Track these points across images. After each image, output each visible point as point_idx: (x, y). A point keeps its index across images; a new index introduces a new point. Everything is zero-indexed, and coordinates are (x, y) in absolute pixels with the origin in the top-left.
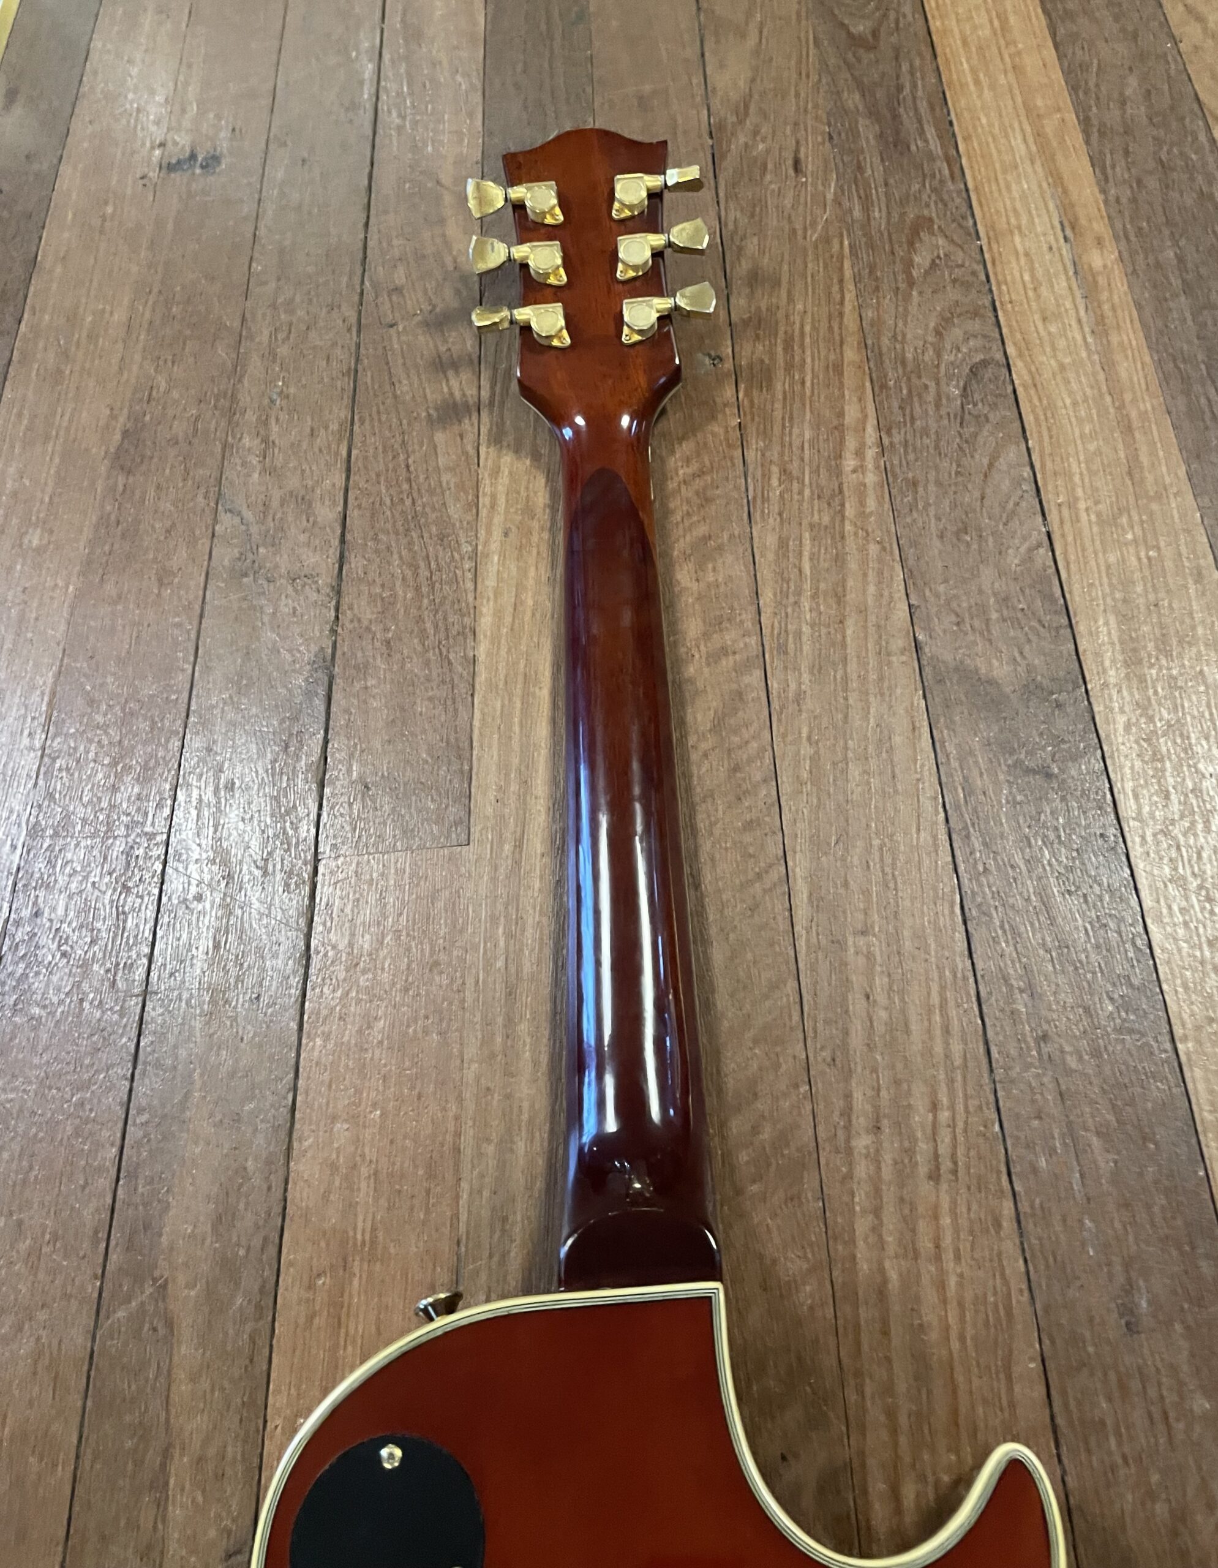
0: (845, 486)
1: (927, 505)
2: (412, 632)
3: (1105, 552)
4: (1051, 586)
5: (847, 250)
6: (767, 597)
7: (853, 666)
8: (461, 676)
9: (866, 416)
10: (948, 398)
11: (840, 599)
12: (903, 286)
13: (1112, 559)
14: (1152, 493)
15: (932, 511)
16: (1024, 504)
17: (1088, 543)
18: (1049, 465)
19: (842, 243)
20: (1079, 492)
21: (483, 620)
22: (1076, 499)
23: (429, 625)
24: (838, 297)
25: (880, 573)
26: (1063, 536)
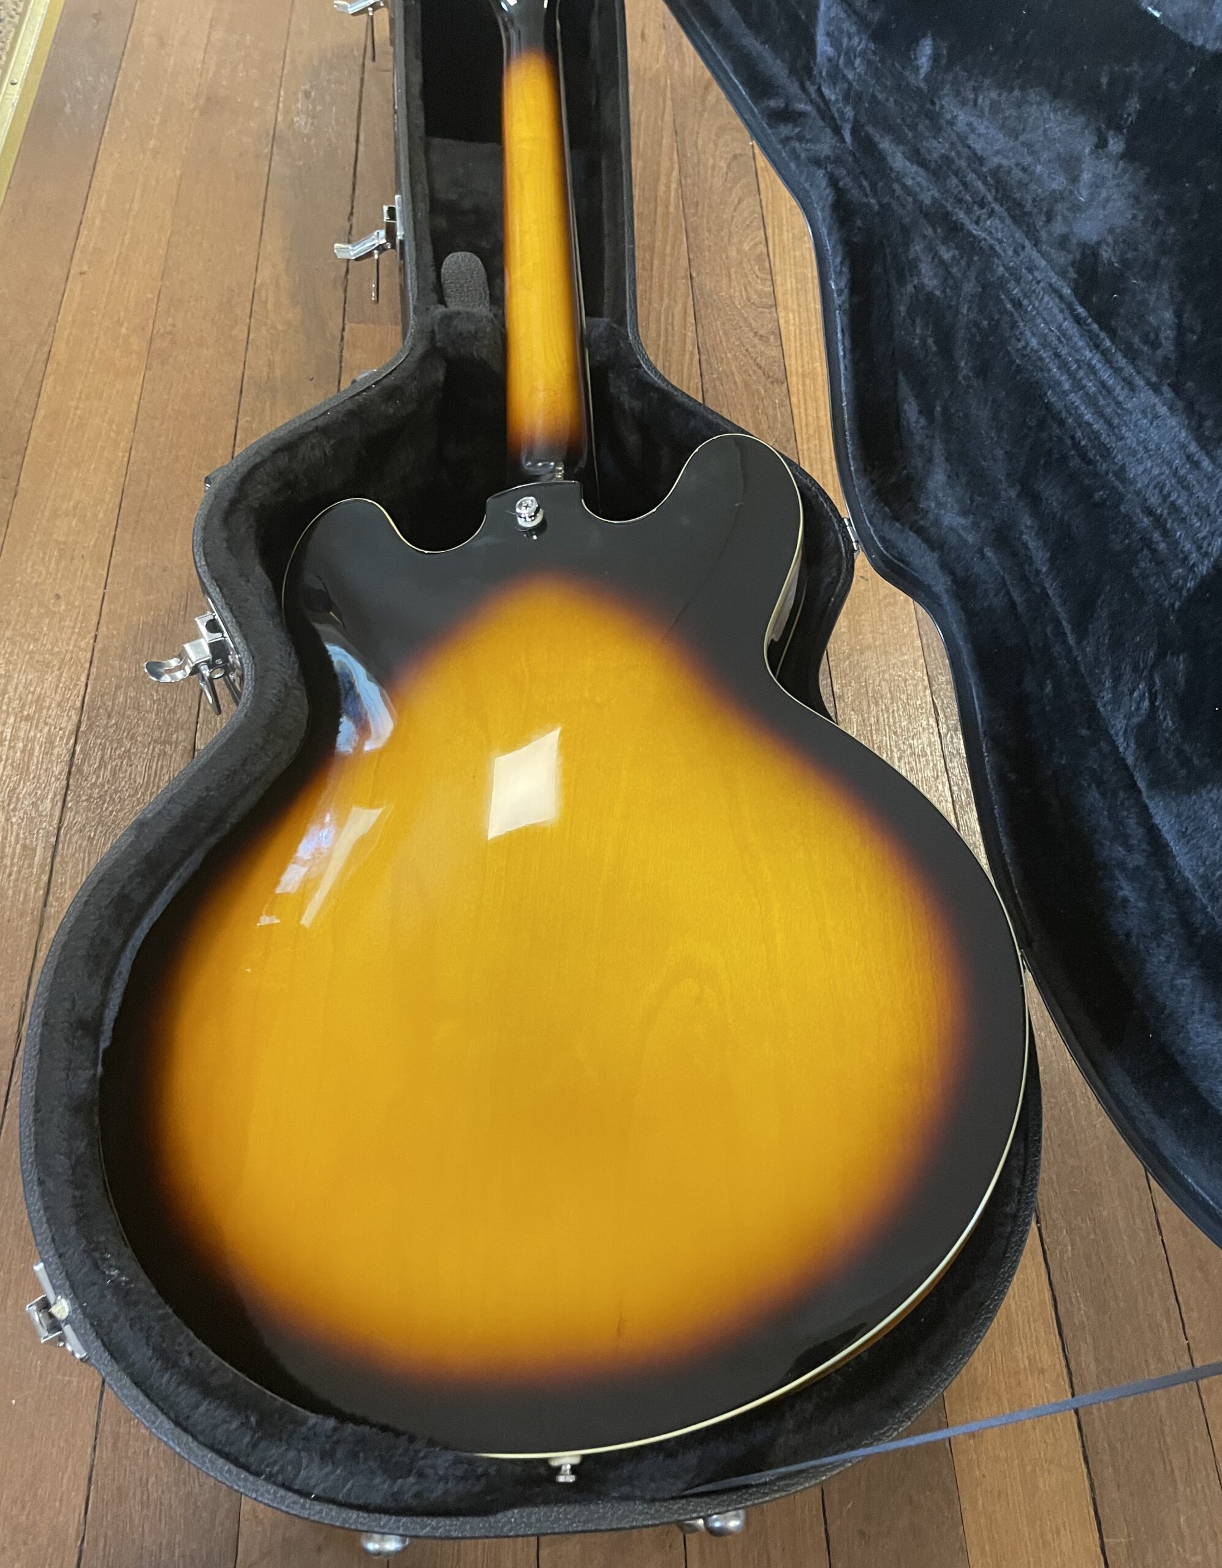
0: (658, 199)
1: (702, 216)
5: (669, 85)
7: (656, 280)
9: (673, 169)
10: (720, 167)
12: (699, 109)
16: (755, 224)
18: (770, 208)
19: (666, 81)
20: (784, 223)
22: (783, 225)
24: (661, 107)
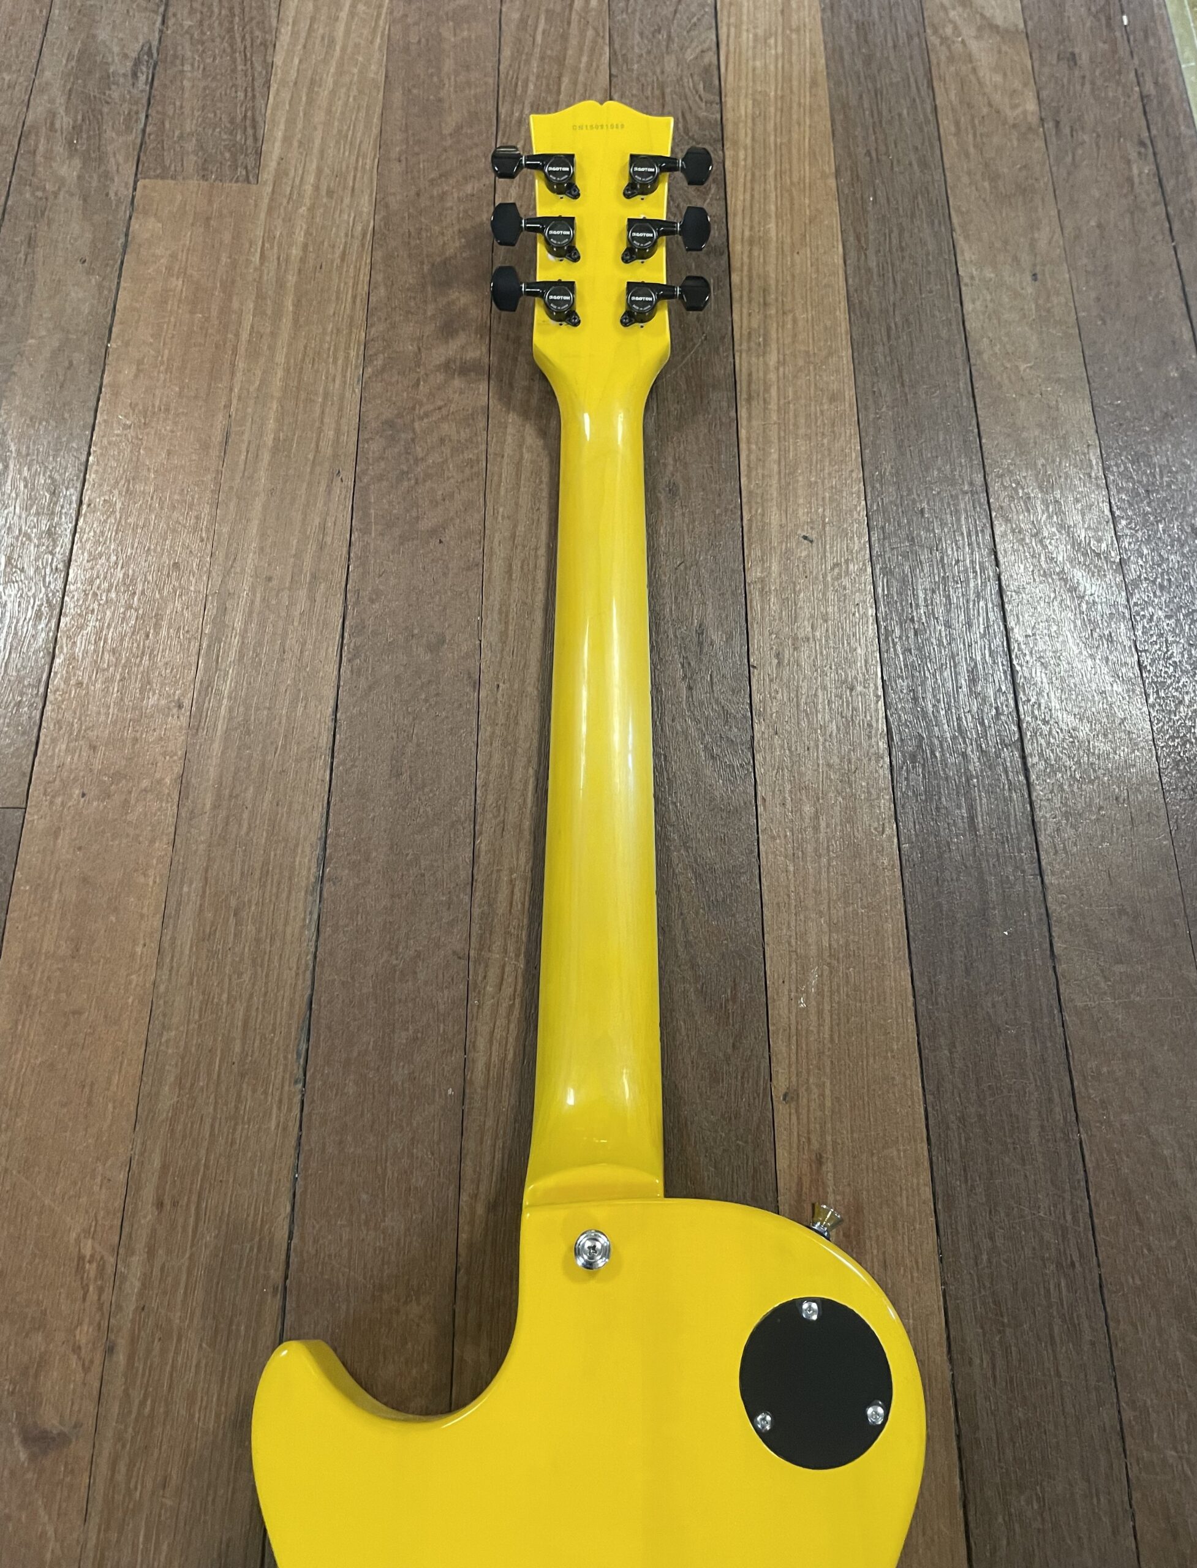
2: (223, 39)
3: (754, 59)
4: (712, 76)
6: (507, 52)
8: (260, 73)
11: (560, 61)
13: (758, 64)
14: (794, 27)
15: (638, 14)
17: (744, 51)
21: (282, 38)
23: (237, 35)
25: (592, 50)
26: (728, 45)
